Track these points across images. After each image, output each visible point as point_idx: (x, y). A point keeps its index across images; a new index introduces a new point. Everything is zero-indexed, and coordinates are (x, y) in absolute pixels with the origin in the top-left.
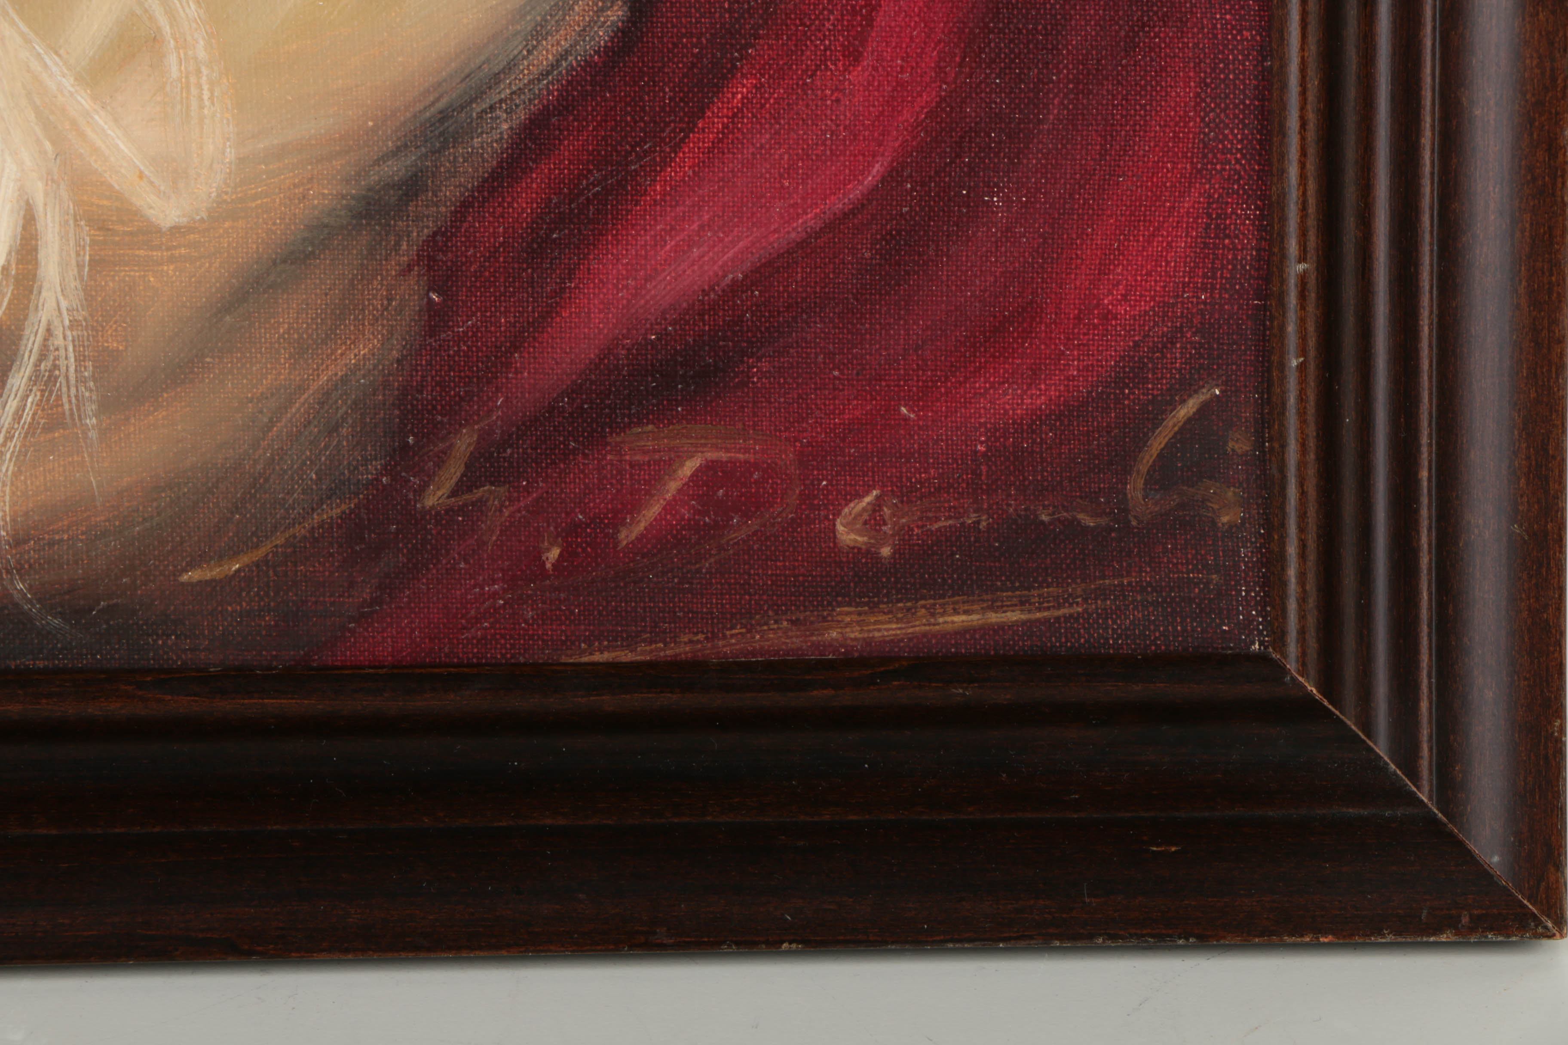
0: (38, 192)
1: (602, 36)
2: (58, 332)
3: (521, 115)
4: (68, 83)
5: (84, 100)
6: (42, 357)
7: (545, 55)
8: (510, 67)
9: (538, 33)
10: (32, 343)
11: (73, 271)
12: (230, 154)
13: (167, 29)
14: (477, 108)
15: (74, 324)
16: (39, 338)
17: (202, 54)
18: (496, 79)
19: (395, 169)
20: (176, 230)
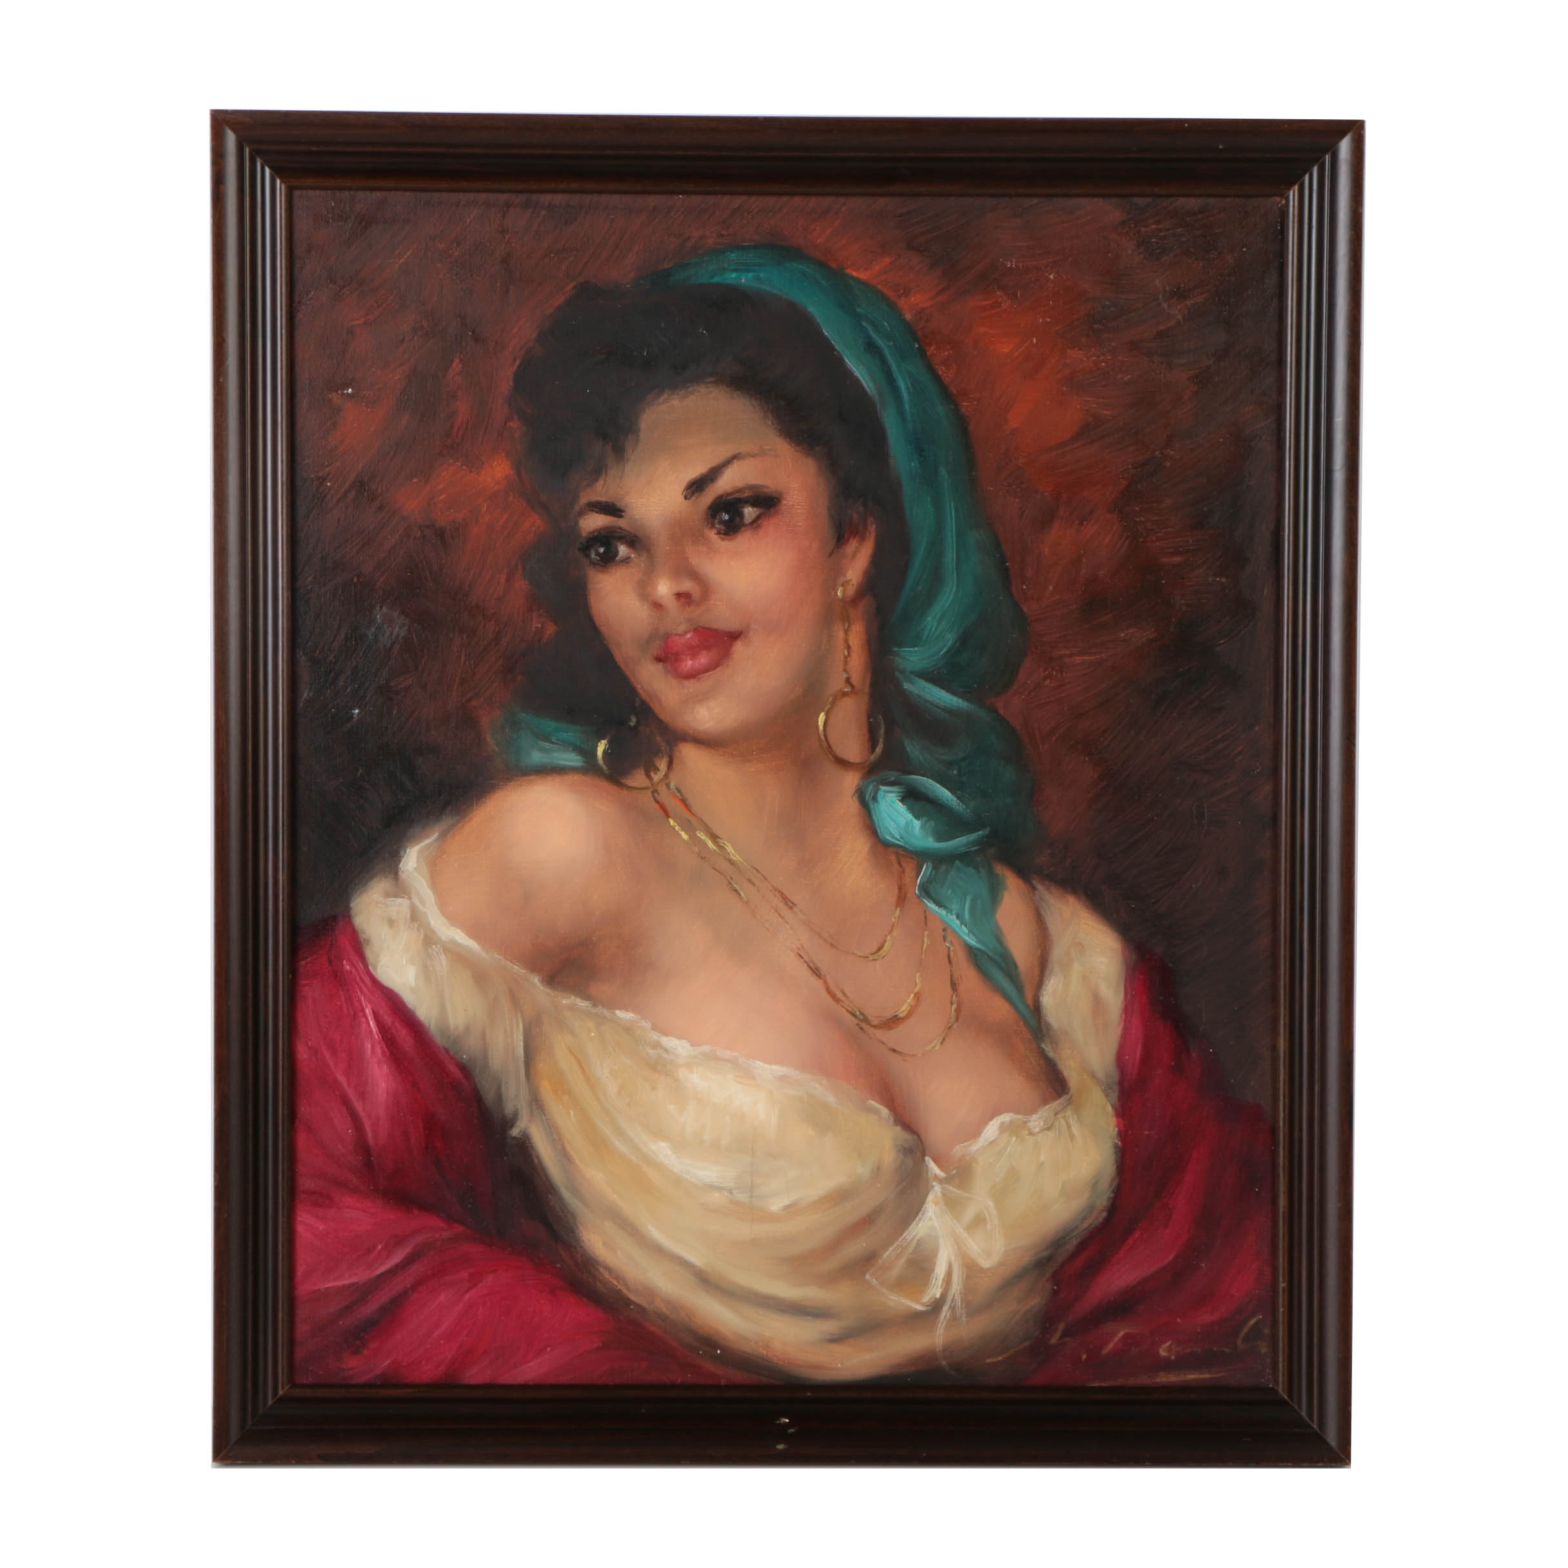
0: (953, 1258)
1: (1101, 1220)
2: (956, 1295)
3: (1079, 1240)
4: (962, 1231)
5: (966, 1235)
6: (952, 1301)
7: (1085, 1225)
8: (1076, 1228)
9: (1084, 1218)
10: (950, 1298)
11: (961, 1280)
12: (1003, 1249)
13: (988, 1217)
14: (1067, 1238)
15: (961, 1293)
16: (952, 1297)
17: (996, 1223)
18: (1072, 1231)
19: (1045, 1254)
20: (988, 1269)
